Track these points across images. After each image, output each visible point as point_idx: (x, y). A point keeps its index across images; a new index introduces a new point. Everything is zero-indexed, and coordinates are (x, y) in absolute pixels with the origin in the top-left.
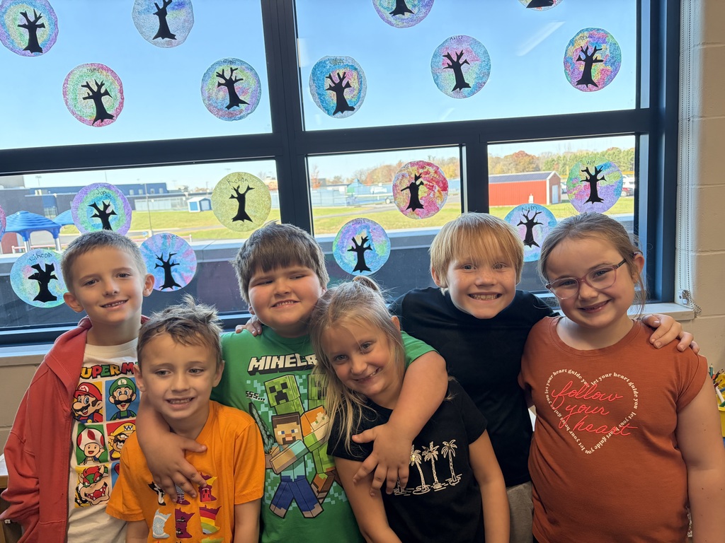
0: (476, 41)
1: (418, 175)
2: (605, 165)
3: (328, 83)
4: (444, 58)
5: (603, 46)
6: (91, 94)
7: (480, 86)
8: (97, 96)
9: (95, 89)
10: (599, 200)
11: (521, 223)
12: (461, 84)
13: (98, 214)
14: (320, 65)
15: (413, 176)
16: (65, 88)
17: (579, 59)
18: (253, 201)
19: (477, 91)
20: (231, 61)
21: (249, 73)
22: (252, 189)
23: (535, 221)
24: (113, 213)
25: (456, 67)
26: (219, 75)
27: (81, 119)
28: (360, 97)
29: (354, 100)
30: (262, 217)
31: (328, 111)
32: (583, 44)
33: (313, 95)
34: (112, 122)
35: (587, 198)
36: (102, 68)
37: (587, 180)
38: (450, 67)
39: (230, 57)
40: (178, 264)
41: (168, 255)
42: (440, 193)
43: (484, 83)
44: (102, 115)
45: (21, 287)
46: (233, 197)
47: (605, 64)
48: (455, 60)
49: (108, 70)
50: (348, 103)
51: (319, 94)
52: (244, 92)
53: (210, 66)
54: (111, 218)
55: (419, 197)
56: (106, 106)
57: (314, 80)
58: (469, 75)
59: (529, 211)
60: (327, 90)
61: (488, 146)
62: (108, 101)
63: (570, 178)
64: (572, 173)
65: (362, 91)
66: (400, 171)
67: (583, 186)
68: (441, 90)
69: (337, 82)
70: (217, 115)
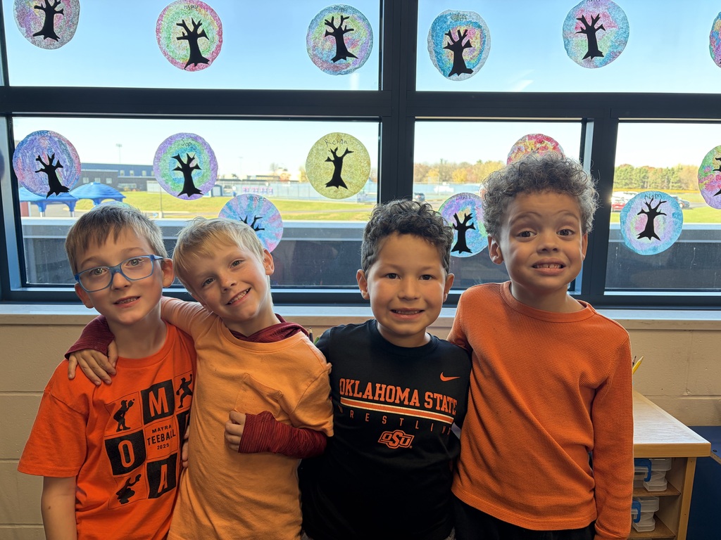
0: (615, 6)
3: (447, 40)
4: (578, 21)
6: (186, 34)
7: (614, 55)
8: (192, 37)
9: (191, 28)
11: (643, 212)
12: (593, 51)
13: (181, 167)
14: (440, 20)
15: (530, 150)
16: (159, 25)
18: (350, 166)
19: (611, 61)
20: (342, 9)
21: (361, 23)
22: (351, 152)
23: (658, 211)
24: (197, 167)
25: (590, 32)
26: (328, 23)
27: (173, 62)
28: (480, 59)
29: (473, 62)
30: (358, 184)
31: (444, 71)
33: (430, 52)
34: (206, 67)
35: (718, 190)
36: (201, 6)
38: (583, 31)
39: (342, 4)
40: (263, 229)
41: (253, 219)
43: (620, 53)
44: (196, 59)
46: (329, 160)
48: (590, 24)
49: (207, 8)
50: (466, 65)
51: (436, 52)
52: (354, 44)
53: (319, 12)
54: (194, 172)
56: (201, 48)
57: (433, 36)
58: (604, 44)
59: (652, 200)
60: (445, 48)
61: (619, 124)
62: (204, 43)
63: (702, 166)
64: (705, 160)
65: (484, 52)
66: (517, 143)
67: (715, 176)
68: (570, 57)
69: (456, 40)
70: (321, 67)
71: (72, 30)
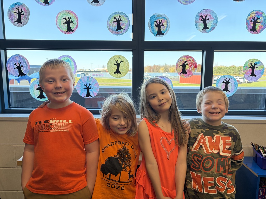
0: (213, 12)
1: (186, 61)
2: (258, 62)
3: (155, 23)
4: (200, 17)
5: (261, 17)
6: (66, 22)
7: (213, 29)
8: (68, 23)
9: (68, 20)
10: (255, 76)
11: (224, 82)
12: (205, 27)
14: (152, 17)
15: (184, 61)
16: (57, 18)
17: (251, 21)
18: (122, 67)
19: (212, 31)
20: (119, 13)
21: (126, 18)
22: (122, 62)
23: (229, 82)
25: (204, 21)
26: (114, 18)
27: (61, 31)
28: (166, 30)
29: (164, 31)
30: (125, 73)
31: (154, 34)
32: (253, 16)
33: (149, 28)
34: (73, 33)
35: (250, 75)
36: (71, 12)
37: (251, 68)
38: (202, 21)
39: (119, 11)
40: (92, 88)
41: (89, 84)
42: (194, 68)
43: (215, 28)
44: (69, 30)
45: (33, 92)
46: (115, 64)
47: (261, 24)
48: (204, 18)
49: (73, 13)
50: (162, 32)
51: (151, 27)
52: (123, 25)
53: (111, 14)
55: (186, 69)
56: (71, 27)
57: (150, 22)
58: (209, 25)
59: (227, 78)
60: (154, 26)
61: (214, 52)
62: (72, 25)
63: (244, 66)
64: (245, 64)
65: (168, 28)
66: (180, 59)
67: (249, 70)
68: (198, 29)
69: (158, 24)
70: (112, 33)
71: (27, 20)
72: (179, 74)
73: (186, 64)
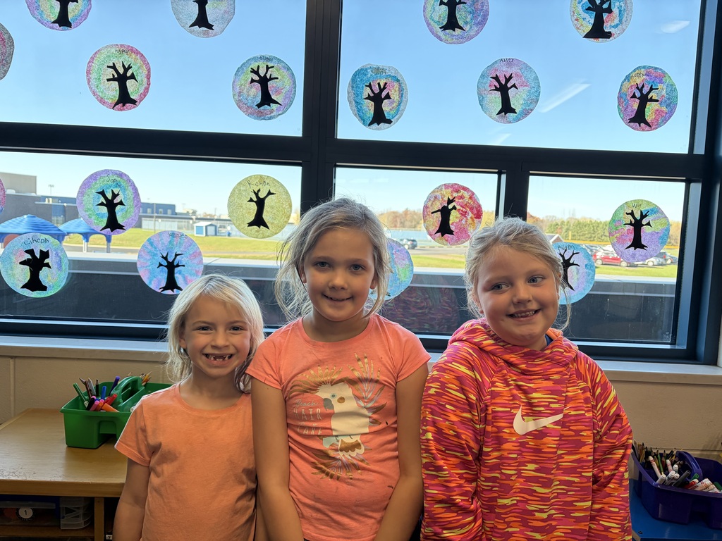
0: (527, 67)
1: (451, 198)
2: (652, 210)
3: (367, 91)
4: (492, 79)
5: (660, 86)
6: (116, 76)
7: (526, 113)
8: (122, 79)
9: (121, 71)
10: (643, 247)
12: (507, 108)
13: (105, 202)
14: (360, 73)
15: (446, 199)
16: (89, 66)
17: (634, 96)
18: (272, 207)
19: (523, 117)
20: (267, 58)
21: (285, 73)
22: (273, 194)
23: (571, 262)
24: (121, 203)
25: (503, 90)
26: (253, 71)
27: (102, 101)
28: (398, 110)
29: (392, 112)
30: (279, 225)
31: (364, 121)
32: (639, 81)
33: (350, 102)
34: (134, 107)
35: (630, 243)
36: (132, 51)
37: (631, 224)
38: (496, 89)
39: (267, 54)
40: (184, 266)
41: (174, 255)
42: (473, 221)
43: (532, 110)
44: (125, 99)
45: (10, 272)
46: (251, 200)
47: (661, 104)
48: (503, 83)
49: (137, 53)
50: (386, 115)
51: (356, 102)
52: (278, 91)
53: (245, 61)
54: (118, 208)
55: (450, 222)
56: (130, 90)
57: (353, 87)
58: (516, 99)
59: (566, 250)
60: (365, 99)
61: (531, 177)
62: (132, 85)
63: (613, 220)
64: (615, 214)
65: (402, 104)
66: (433, 192)
67: (626, 230)
68: (485, 113)
69: (376, 92)
70: (246, 112)
71: (5, 68)
72: (431, 235)
73: (450, 207)
